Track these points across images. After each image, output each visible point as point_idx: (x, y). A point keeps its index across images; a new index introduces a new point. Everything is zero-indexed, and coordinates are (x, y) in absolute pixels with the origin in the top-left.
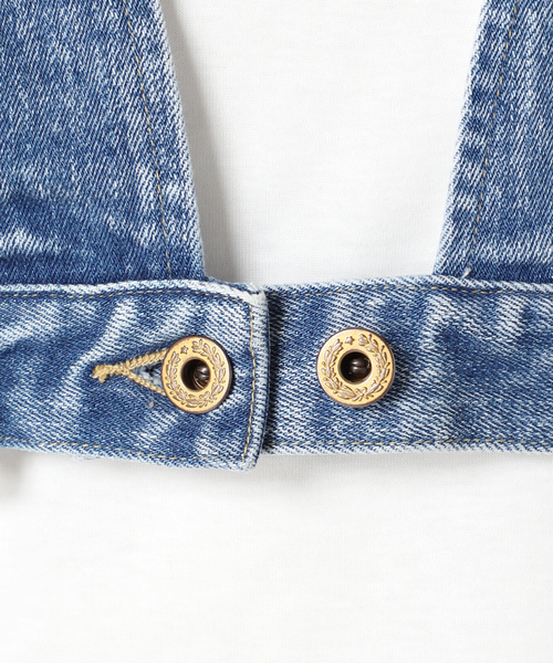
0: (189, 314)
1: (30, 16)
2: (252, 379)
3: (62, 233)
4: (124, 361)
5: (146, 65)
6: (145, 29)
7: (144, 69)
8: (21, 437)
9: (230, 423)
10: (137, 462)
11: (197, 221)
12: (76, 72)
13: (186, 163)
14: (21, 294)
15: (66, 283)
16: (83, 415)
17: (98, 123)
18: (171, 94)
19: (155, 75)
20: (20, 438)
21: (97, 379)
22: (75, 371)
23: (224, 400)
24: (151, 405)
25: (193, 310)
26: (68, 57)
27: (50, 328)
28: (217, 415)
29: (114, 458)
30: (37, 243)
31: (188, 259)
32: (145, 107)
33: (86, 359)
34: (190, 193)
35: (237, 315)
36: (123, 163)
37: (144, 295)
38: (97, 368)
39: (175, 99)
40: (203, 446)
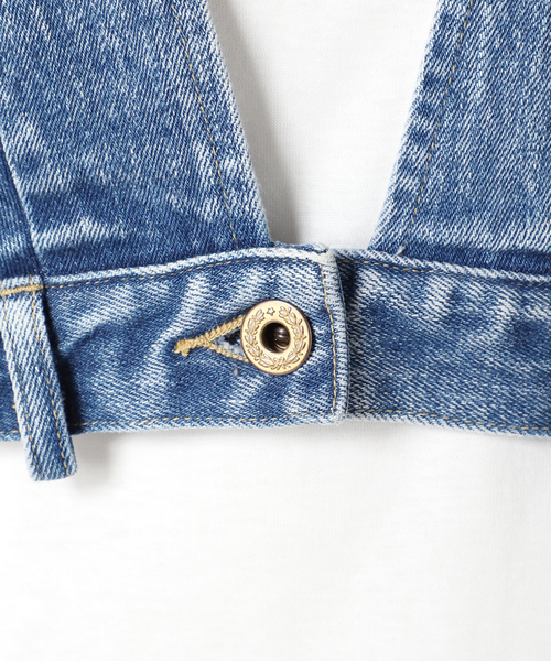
0: (260, 281)
1: (77, 7)
2: (331, 334)
3: (127, 217)
4: (203, 334)
5: (193, 46)
6: (189, 11)
7: (191, 50)
8: (110, 419)
9: (315, 380)
10: (229, 427)
11: (257, 191)
12: (126, 58)
13: (241, 138)
14: (93, 281)
15: (135, 266)
16: (170, 390)
17: (151, 105)
18: (220, 72)
19: (202, 55)
20: (108, 420)
21: (180, 353)
22: (157, 348)
23: (307, 358)
24: (236, 372)
25: (265, 276)
26: (117, 44)
27: (126, 311)
28: (302, 373)
29: (206, 427)
30: (103, 229)
31: (253, 228)
32: (195, 87)
33: (166, 336)
34: (247, 165)
35: (308, 276)
36: (180, 142)
37: (214, 269)
38: (178, 344)
39: (224, 76)
40: (292, 405)
